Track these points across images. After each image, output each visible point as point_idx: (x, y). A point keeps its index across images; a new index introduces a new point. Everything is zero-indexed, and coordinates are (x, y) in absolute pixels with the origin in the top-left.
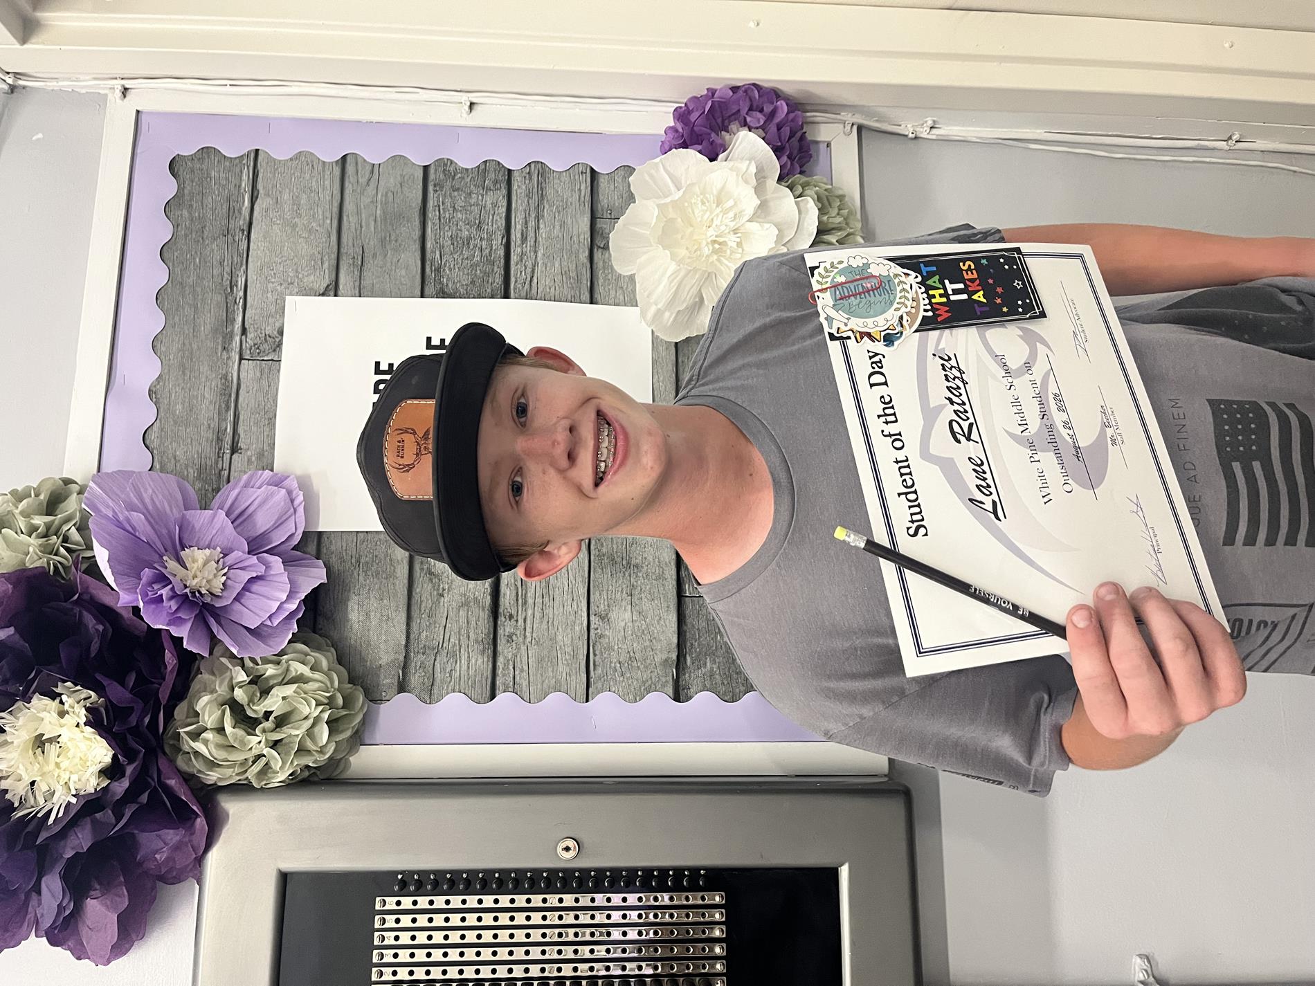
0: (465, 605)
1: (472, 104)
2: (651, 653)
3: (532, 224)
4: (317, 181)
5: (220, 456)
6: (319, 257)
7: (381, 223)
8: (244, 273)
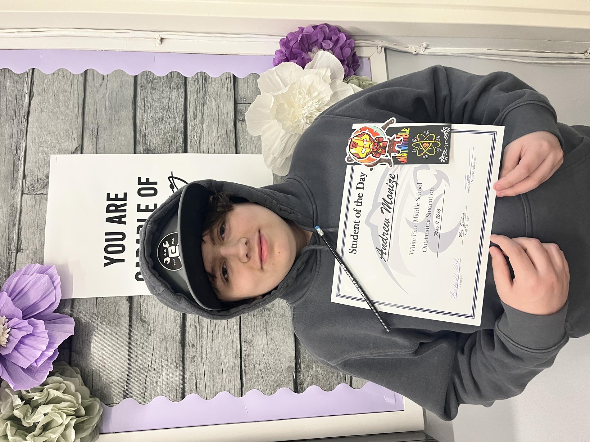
0: (165, 339)
1: (162, 39)
2: (279, 364)
3: (199, 108)
4: (69, 86)
5: (9, 254)
6: (72, 130)
7: (109, 109)
8: (25, 141)
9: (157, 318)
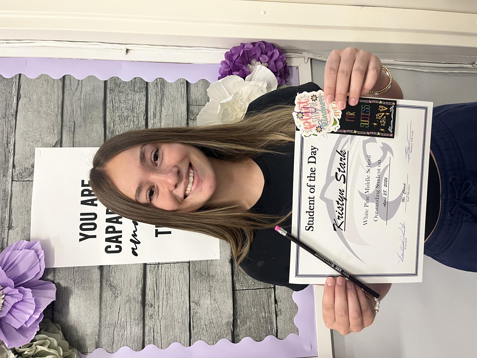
0: (129, 301)
1: (127, 50)
2: (220, 319)
4: (50, 88)
5: (3, 230)
6: (52, 127)
7: (83, 110)
8: (14, 136)
9: (123, 283)
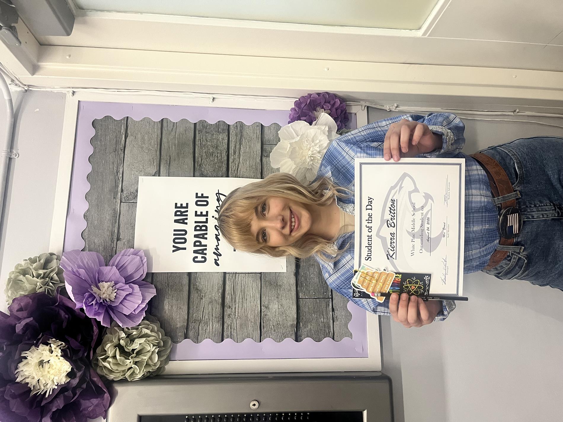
0: (211, 302)
1: (214, 98)
2: (286, 322)
3: (238, 147)
4: (151, 129)
5: (112, 242)
6: (152, 160)
7: (177, 146)
8: (122, 167)
9: (207, 288)
